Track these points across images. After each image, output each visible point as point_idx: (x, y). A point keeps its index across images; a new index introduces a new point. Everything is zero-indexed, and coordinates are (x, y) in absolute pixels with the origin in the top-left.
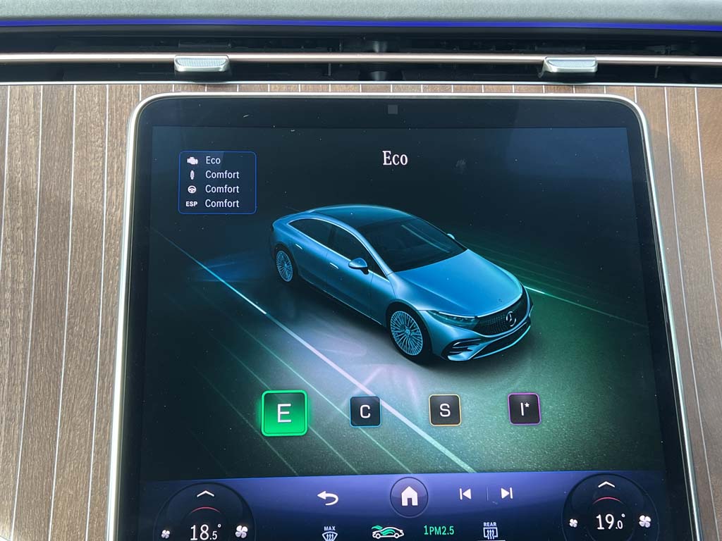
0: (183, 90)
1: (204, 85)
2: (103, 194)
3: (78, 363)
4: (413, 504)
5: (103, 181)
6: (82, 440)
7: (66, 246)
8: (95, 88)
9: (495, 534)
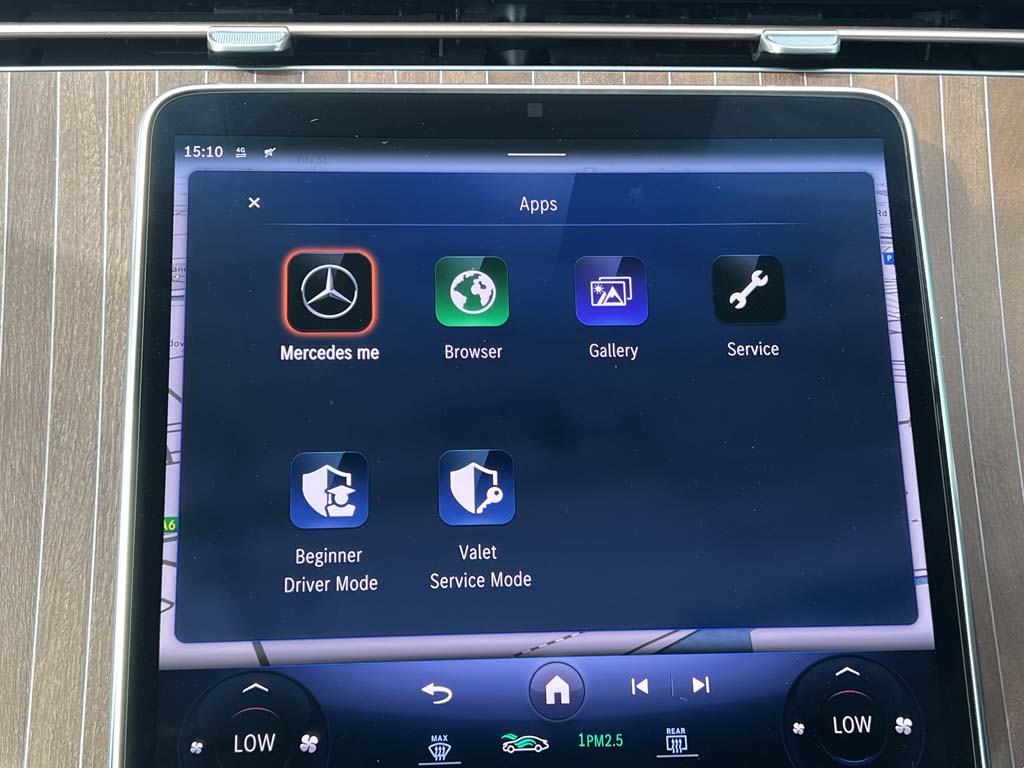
0: (221, 80)
1: (253, 72)
2: (102, 236)
3: (68, 490)
4: (563, 702)
5: (102, 216)
6: (74, 605)
7: (48, 316)
8: (89, 77)
9: (683, 746)
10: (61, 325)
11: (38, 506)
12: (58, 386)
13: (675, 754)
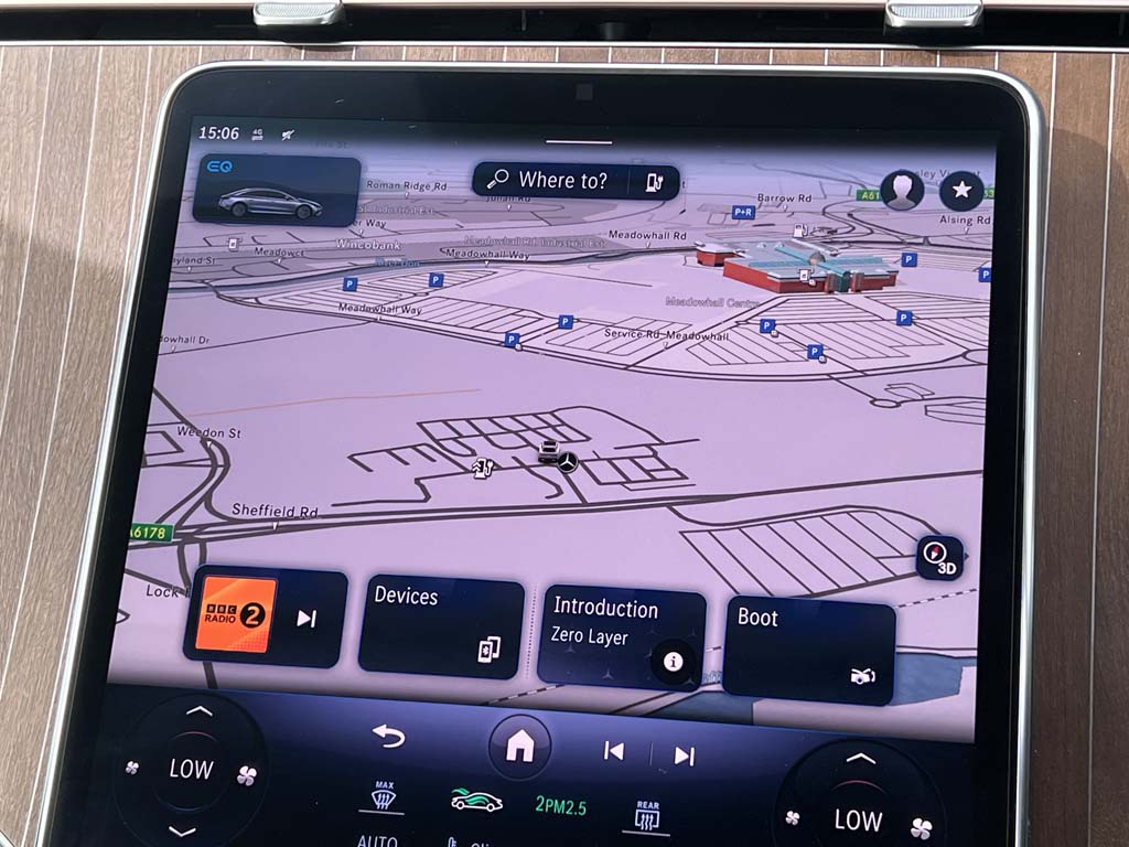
0: (267, 56)
1: (301, 48)
3: (62, 495)
4: (525, 760)
7: (65, 308)
8: (131, 52)
9: (654, 823)
10: (77, 318)
11: (31, 510)
12: (67, 384)
13: (644, 830)
